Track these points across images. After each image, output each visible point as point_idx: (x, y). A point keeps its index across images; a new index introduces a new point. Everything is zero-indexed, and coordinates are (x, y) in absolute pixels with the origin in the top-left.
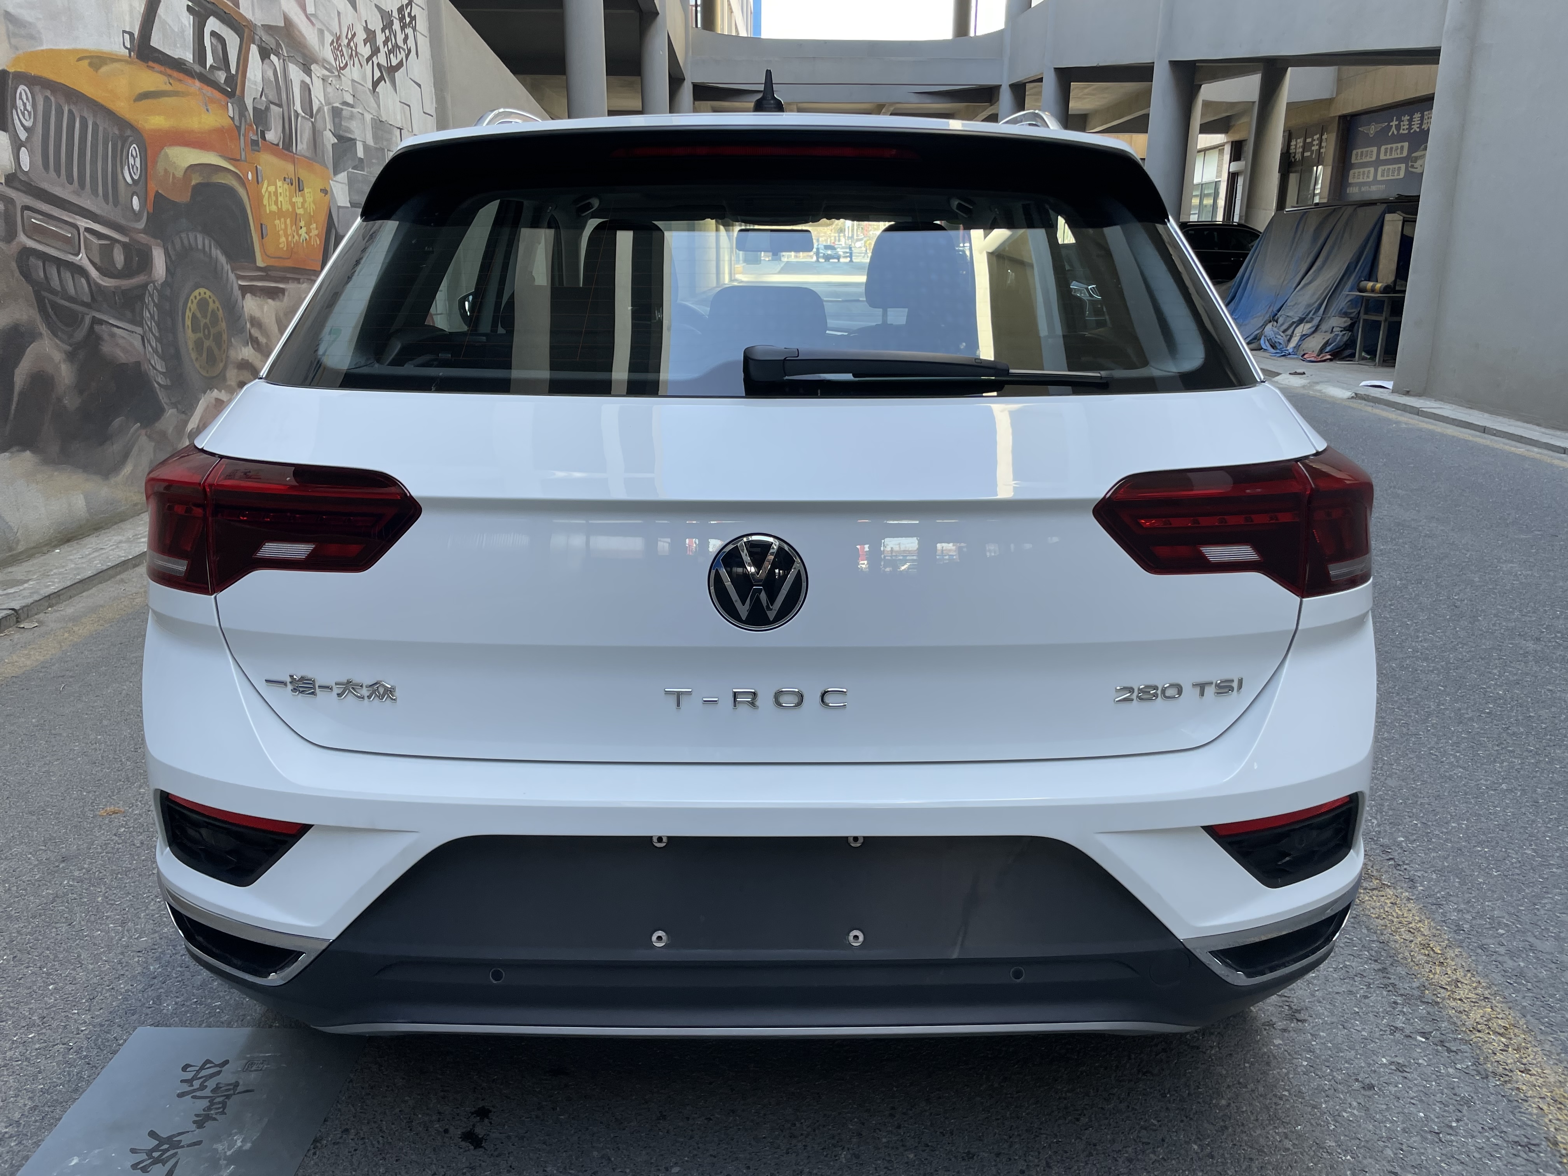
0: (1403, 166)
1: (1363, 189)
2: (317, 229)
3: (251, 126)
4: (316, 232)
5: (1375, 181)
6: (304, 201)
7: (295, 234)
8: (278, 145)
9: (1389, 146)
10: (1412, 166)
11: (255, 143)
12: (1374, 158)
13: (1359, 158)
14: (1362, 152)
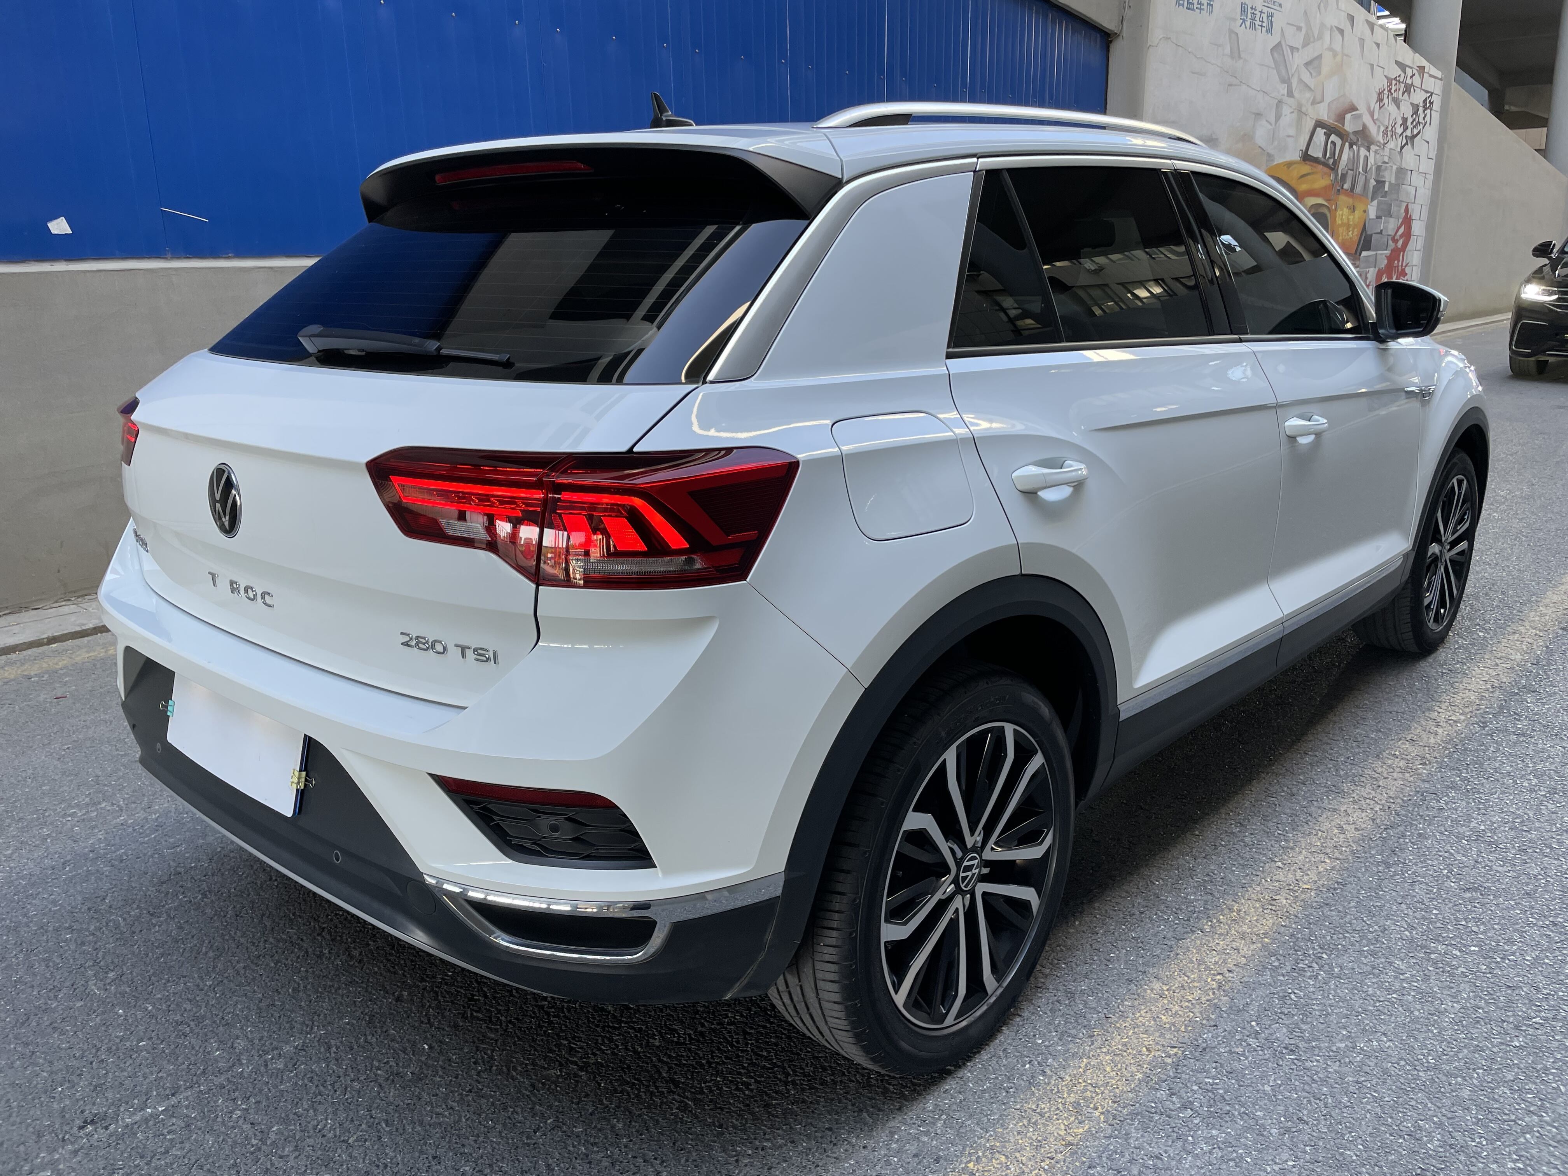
3: (1339, 182)
8: (1348, 190)
11: (1339, 191)
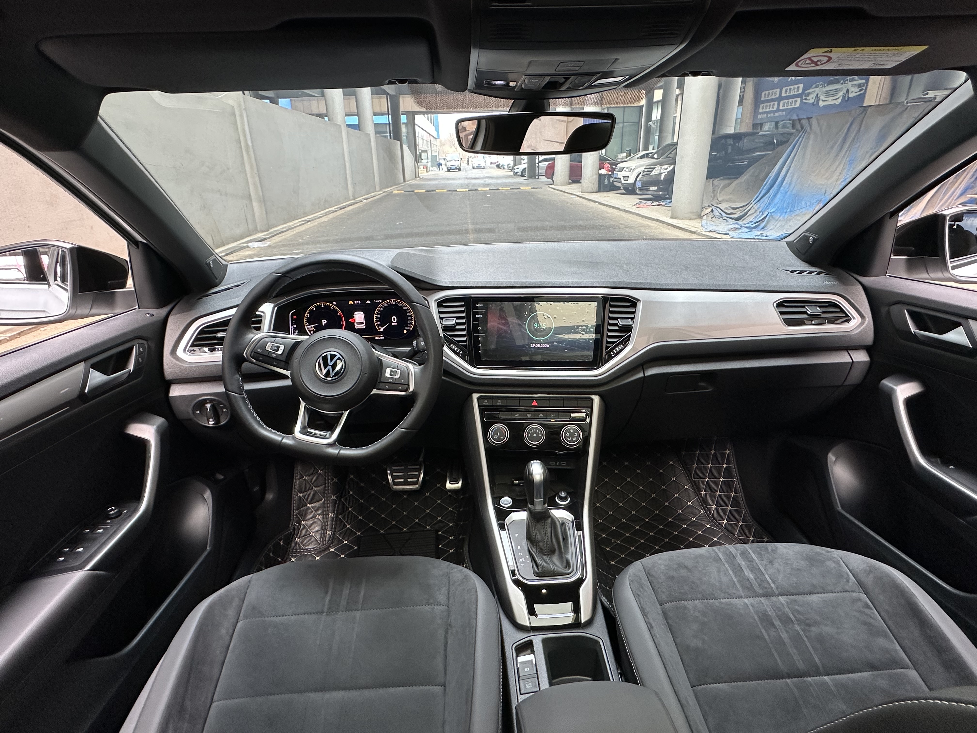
0: (799, 99)
1: (769, 115)
5: (778, 110)
9: (788, 88)
10: (806, 99)
12: (777, 96)
13: (767, 96)
14: (769, 93)
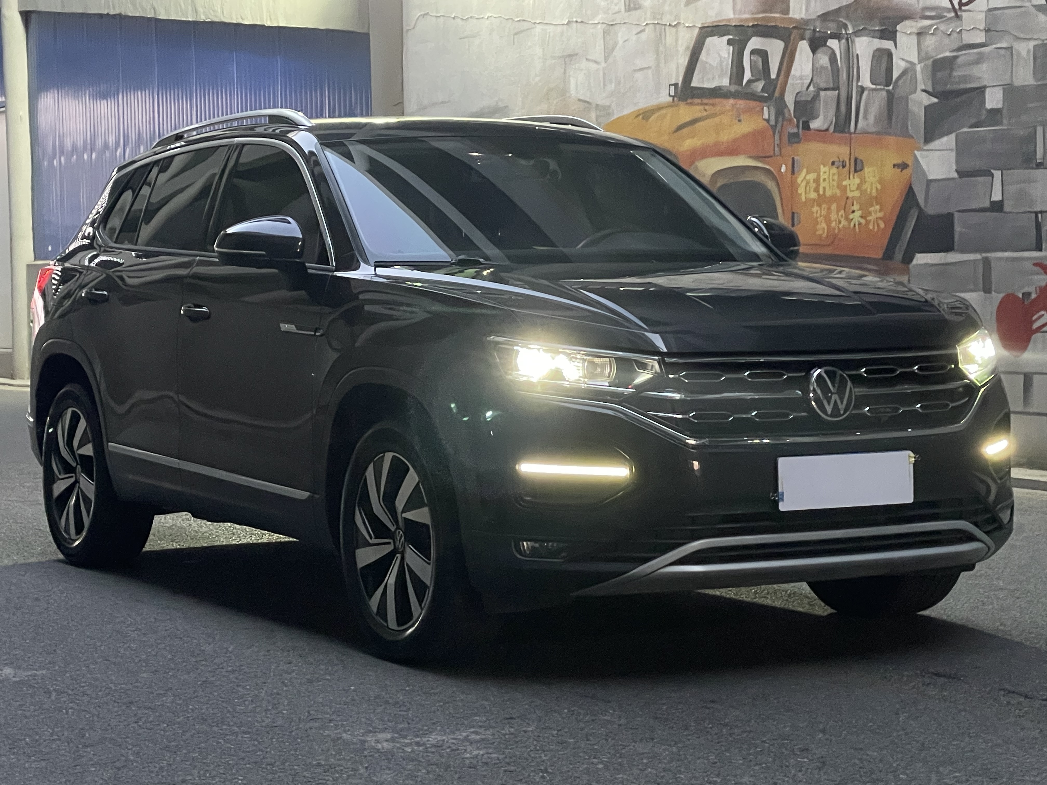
2: (880, 211)
3: (790, 120)
4: (880, 215)
6: (863, 181)
7: (842, 220)
8: (827, 130)
11: (794, 135)
